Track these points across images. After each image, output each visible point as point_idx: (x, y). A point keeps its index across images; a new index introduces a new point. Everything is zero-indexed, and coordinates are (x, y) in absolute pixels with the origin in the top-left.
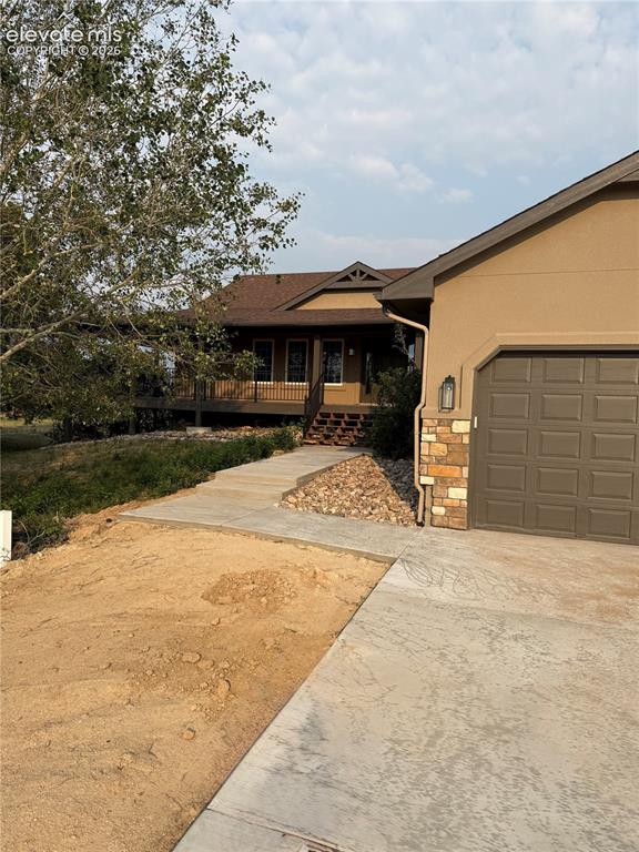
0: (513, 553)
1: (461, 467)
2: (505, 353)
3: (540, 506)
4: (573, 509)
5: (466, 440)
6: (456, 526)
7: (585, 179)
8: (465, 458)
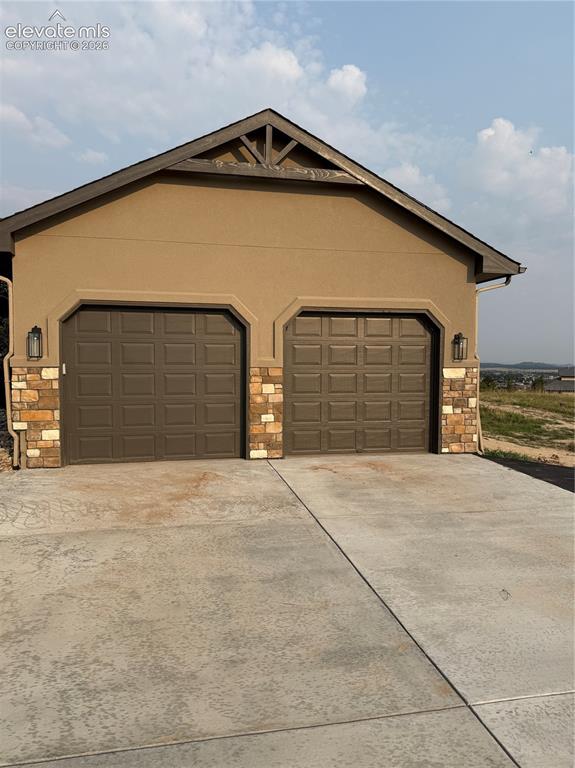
0: (97, 481)
1: (53, 410)
2: (85, 307)
3: (126, 438)
4: (152, 437)
5: (56, 385)
6: (52, 465)
7: (140, 163)
8: (55, 402)
